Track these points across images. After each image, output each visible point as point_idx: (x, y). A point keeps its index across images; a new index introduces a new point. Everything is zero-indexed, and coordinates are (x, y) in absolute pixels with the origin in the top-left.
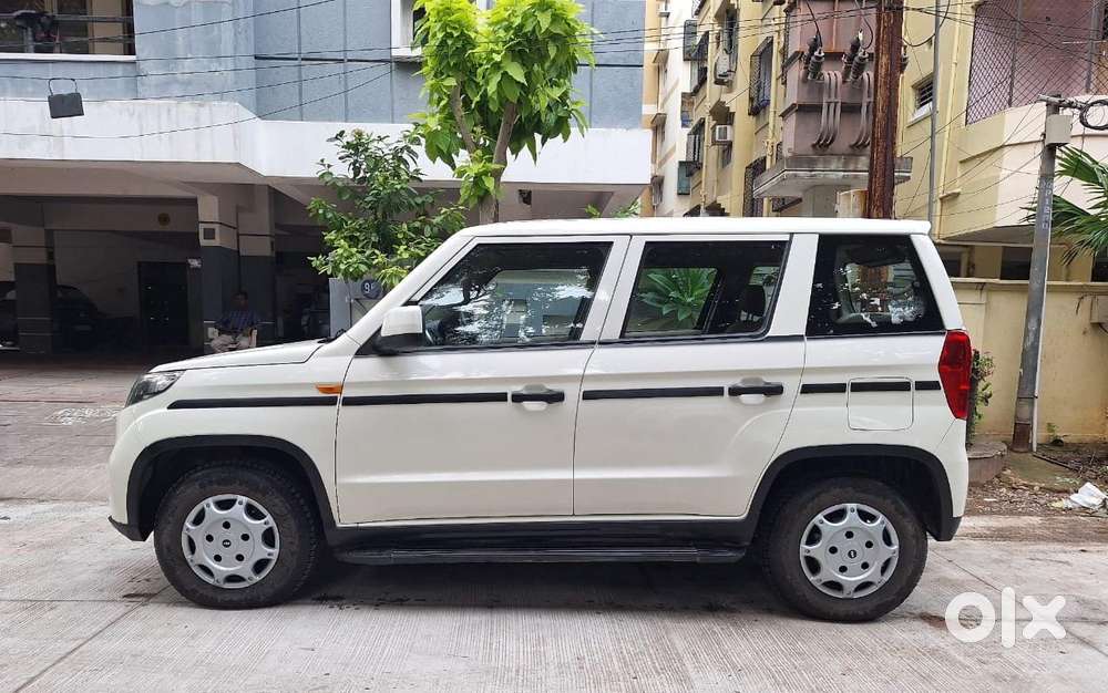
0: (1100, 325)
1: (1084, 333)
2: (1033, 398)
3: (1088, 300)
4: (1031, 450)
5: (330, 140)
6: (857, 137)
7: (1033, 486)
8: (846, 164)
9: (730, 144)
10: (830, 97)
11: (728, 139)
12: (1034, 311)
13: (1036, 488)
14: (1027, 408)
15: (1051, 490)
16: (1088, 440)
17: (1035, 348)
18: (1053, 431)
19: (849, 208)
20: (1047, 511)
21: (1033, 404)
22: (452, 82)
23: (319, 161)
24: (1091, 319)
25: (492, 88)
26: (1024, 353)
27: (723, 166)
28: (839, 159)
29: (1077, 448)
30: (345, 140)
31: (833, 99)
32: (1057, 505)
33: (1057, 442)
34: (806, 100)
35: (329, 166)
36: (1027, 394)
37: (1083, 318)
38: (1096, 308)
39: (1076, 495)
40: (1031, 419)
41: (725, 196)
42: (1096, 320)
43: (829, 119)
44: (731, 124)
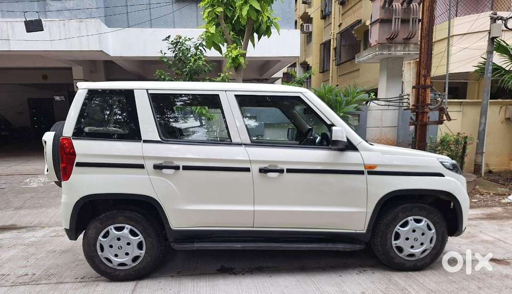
0: (509, 119)
1: (502, 123)
2: (483, 153)
3: (504, 108)
4: (481, 176)
5: (163, 40)
6: (407, 35)
7: (490, 193)
8: (404, 48)
9: (311, 33)
10: (396, 16)
11: (310, 30)
12: (484, 114)
13: (492, 194)
14: (480, 157)
15: (499, 195)
16: (502, 170)
17: (484, 130)
18: (489, 167)
19: (410, 69)
20: (501, 205)
21: (482, 156)
22: (220, 9)
23: (160, 51)
24: (505, 116)
25: (244, 13)
26: (479, 133)
27: (308, 44)
28: (401, 46)
29: (499, 174)
30: (171, 40)
31: (397, 17)
32: (503, 201)
33: (490, 172)
34: (384, 17)
35: (165, 54)
36: (480, 151)
37: (502, 116)
38: (508, 111)
39: (510, 196)
40: (482, 162)
41: (309, 58)
42: (508, 117)
43: (396, 26)
44: (310, 23)
